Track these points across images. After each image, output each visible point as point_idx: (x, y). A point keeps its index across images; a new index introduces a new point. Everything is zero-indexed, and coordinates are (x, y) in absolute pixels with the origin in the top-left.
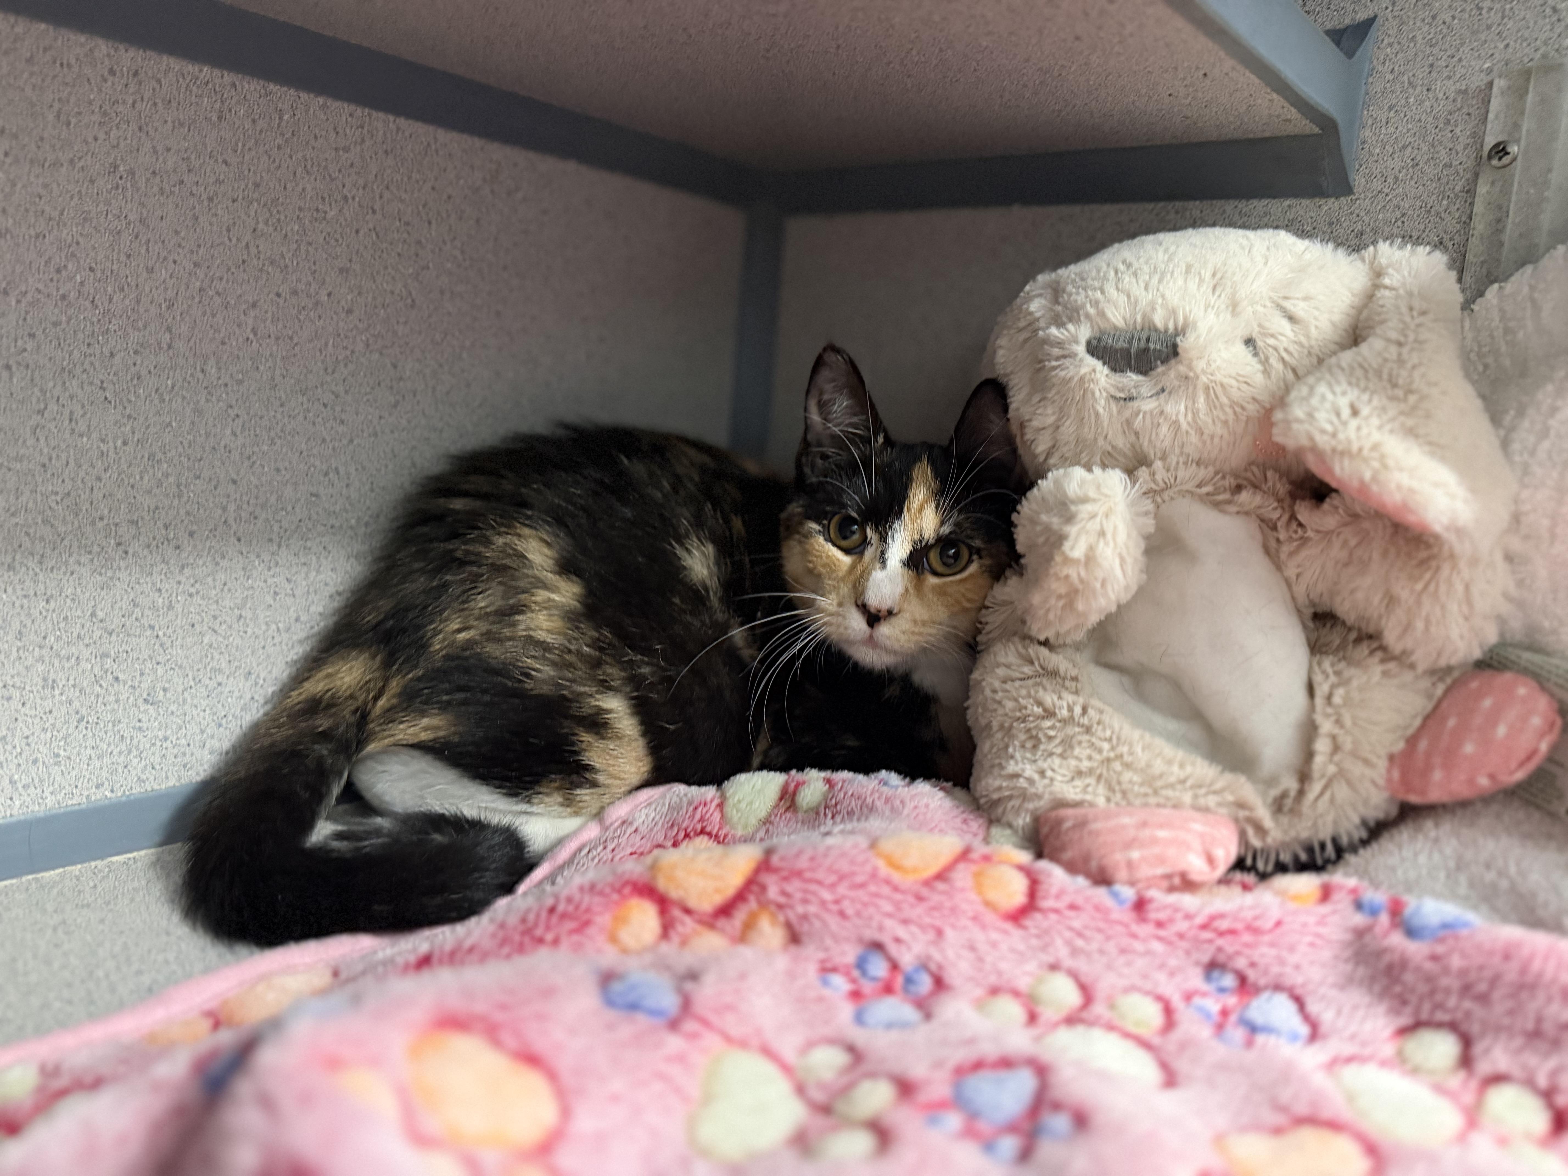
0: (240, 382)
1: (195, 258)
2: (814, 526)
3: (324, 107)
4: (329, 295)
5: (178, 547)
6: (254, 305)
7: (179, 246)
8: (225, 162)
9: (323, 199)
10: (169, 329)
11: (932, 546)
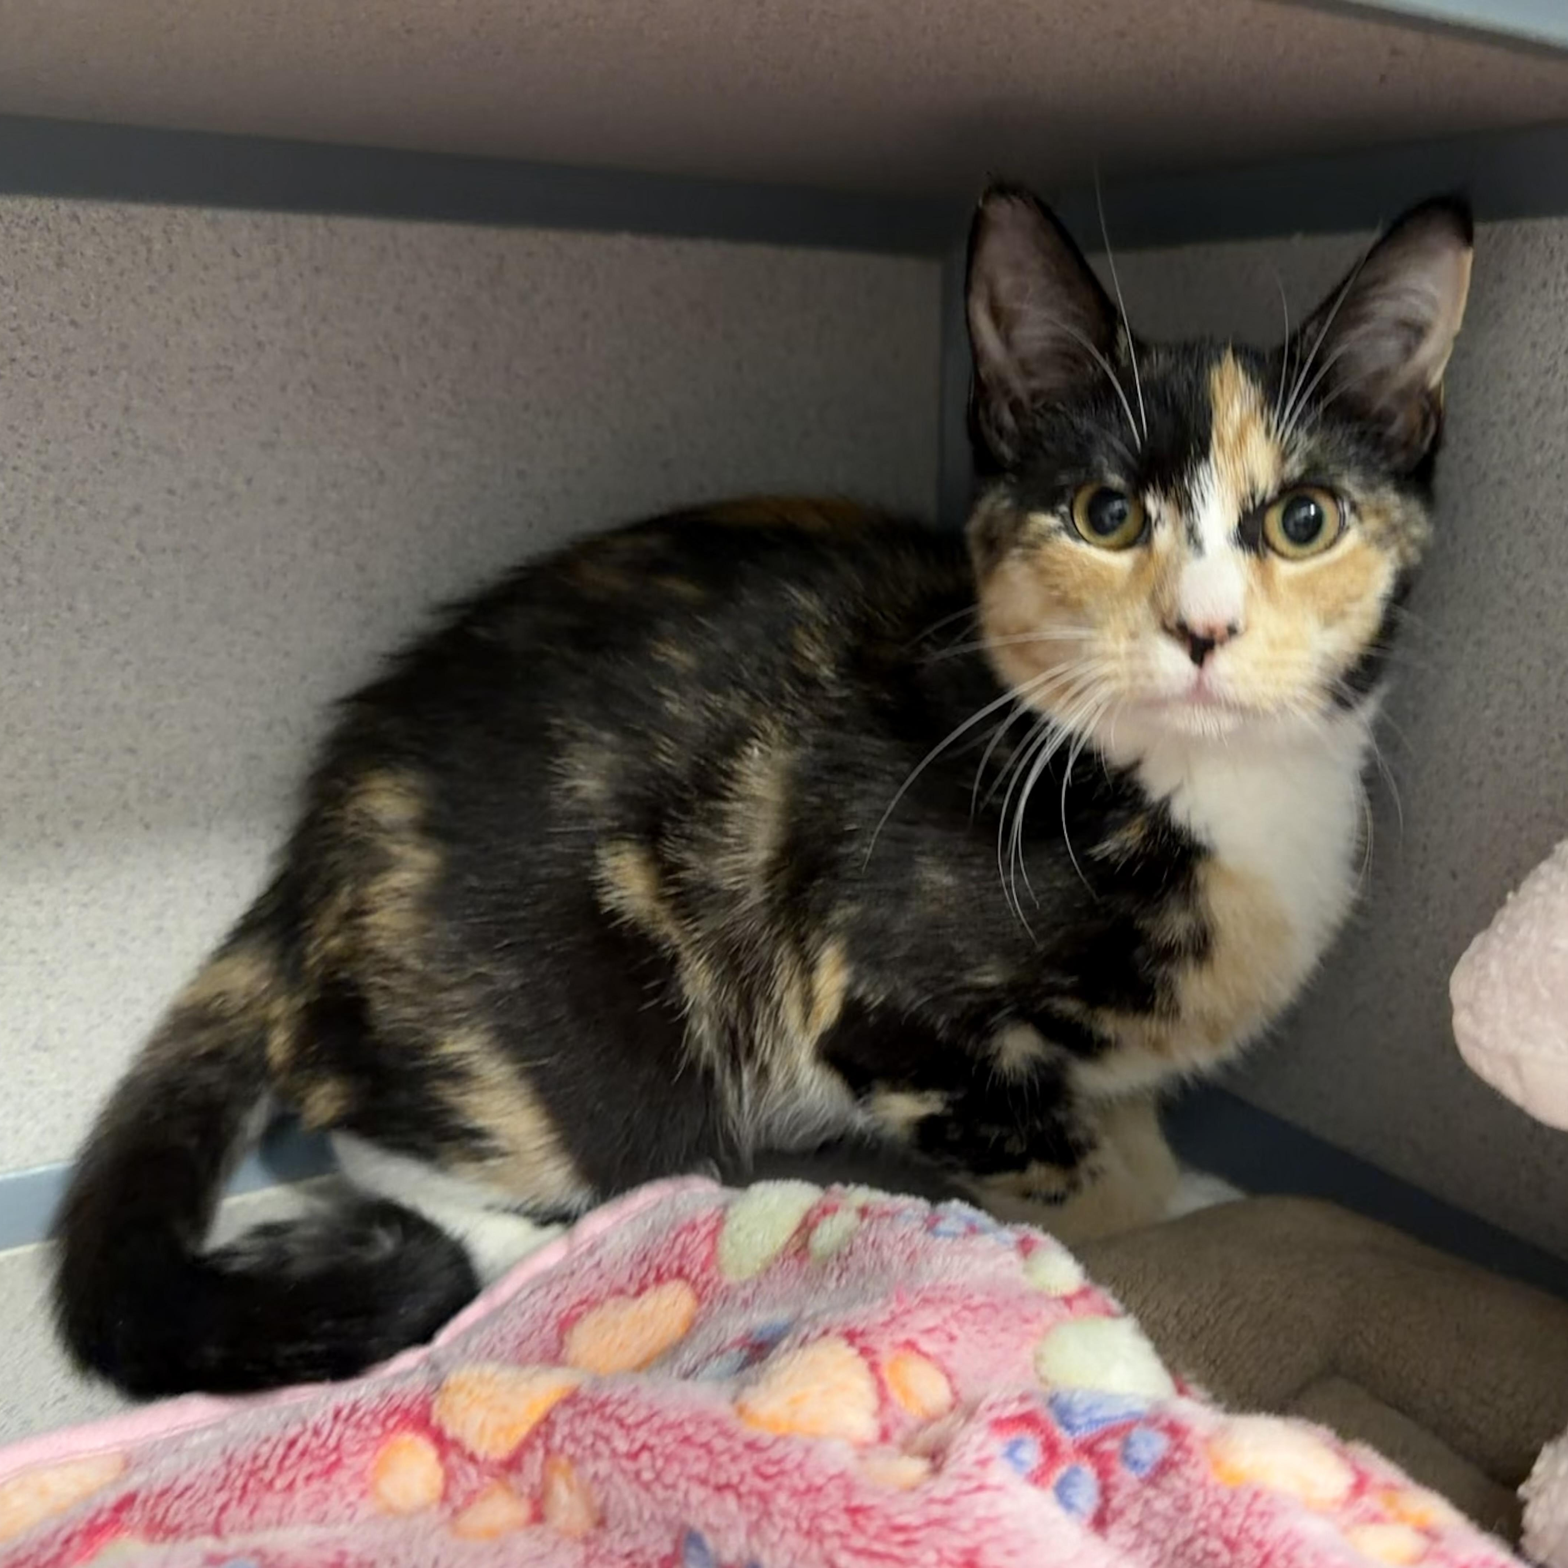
0: (127, 616)
1: (43, 458)
2: (1046, 521)
3: (213, 224)
4: (249, 481)
5: (59, 845)
6: (137, 510)
7: (20, 445)
8: (73, 323)
9: (225, 350)
10: (16, 559)
11: (1273, 503)
